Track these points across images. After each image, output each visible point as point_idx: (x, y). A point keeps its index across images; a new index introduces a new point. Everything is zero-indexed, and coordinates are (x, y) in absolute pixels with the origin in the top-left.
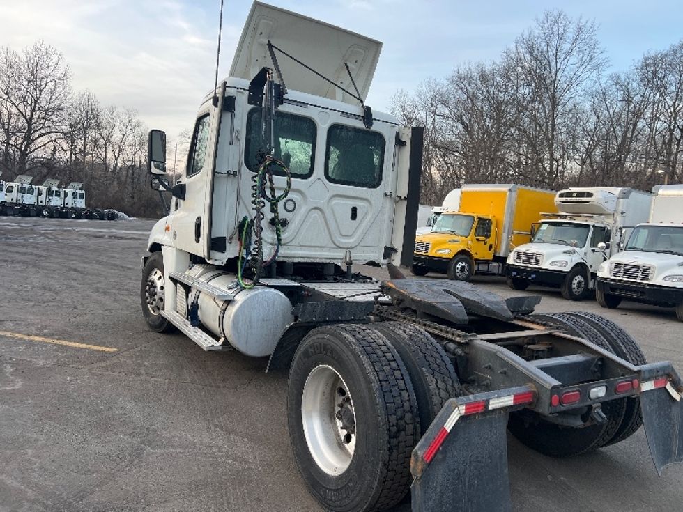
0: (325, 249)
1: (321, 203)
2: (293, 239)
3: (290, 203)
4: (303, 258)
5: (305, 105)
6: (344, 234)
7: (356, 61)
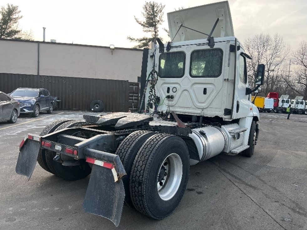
0: (191, 109)
1: (187, 87)
2: (176, 103)
3: (175, 89)
4: (181, 112)
5: (180, 46)
6: (199, 101)
7: (222, 15)
